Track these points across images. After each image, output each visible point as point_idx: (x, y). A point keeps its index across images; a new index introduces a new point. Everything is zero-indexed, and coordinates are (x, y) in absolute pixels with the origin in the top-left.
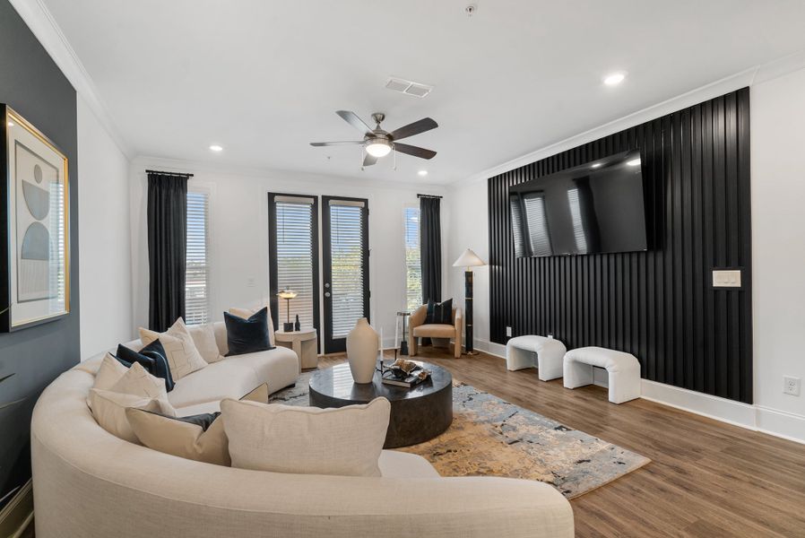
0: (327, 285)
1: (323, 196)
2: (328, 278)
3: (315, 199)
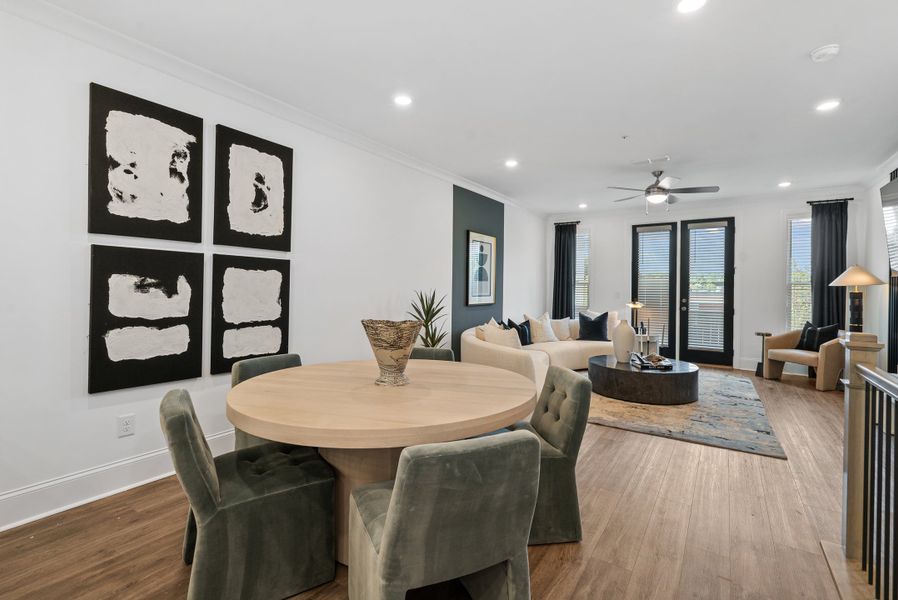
0: (684, 300)
1: (682, 222)
2: (685, 293)
3: (674, 225)
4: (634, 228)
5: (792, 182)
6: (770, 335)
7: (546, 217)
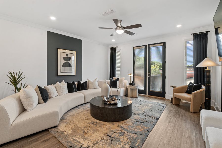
0: (149, 73)
1: (148, 45)
2: (149, 71)
3: (146, 46)
4: (133, 47)
5: (182, 24)
6: (175, 87)
7: (107, 45)
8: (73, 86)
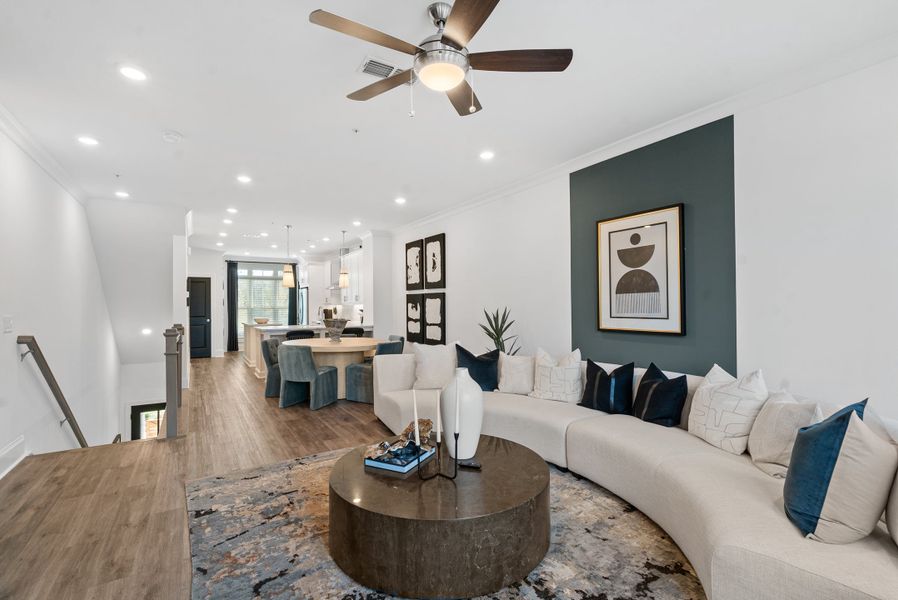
8: (612, 399)
